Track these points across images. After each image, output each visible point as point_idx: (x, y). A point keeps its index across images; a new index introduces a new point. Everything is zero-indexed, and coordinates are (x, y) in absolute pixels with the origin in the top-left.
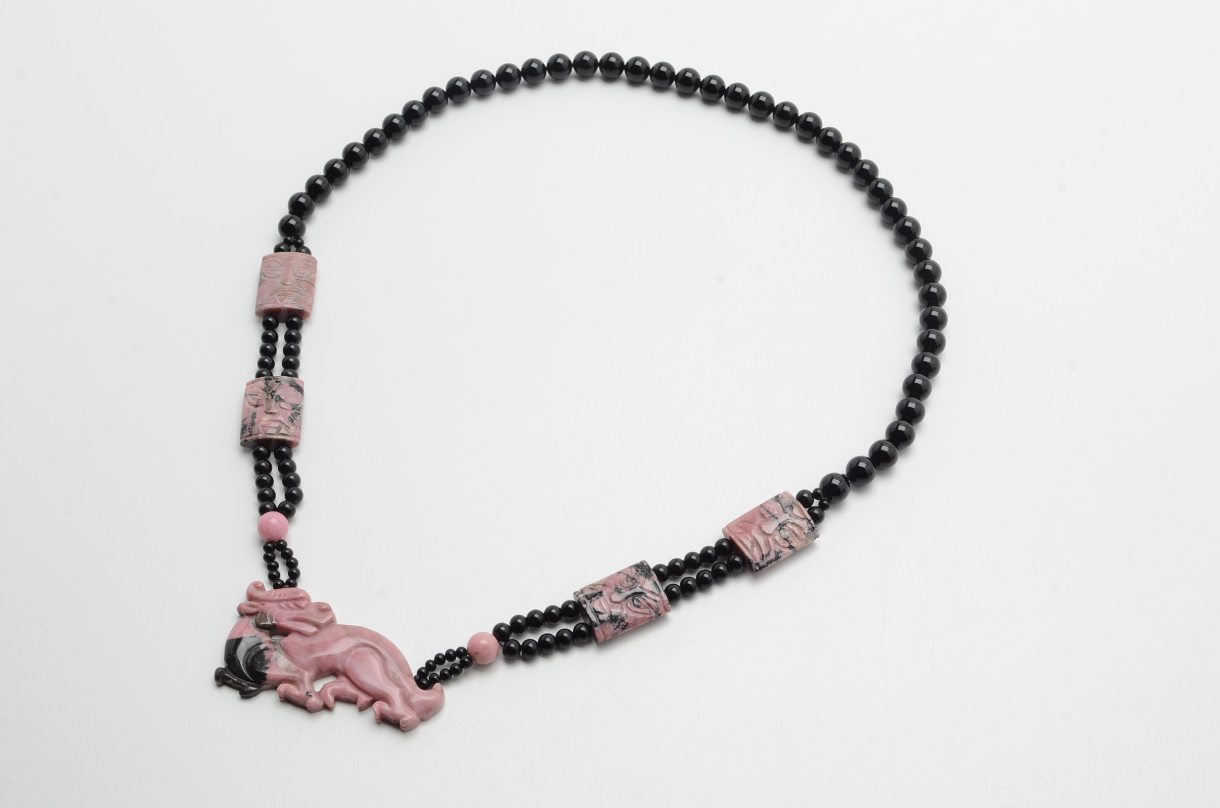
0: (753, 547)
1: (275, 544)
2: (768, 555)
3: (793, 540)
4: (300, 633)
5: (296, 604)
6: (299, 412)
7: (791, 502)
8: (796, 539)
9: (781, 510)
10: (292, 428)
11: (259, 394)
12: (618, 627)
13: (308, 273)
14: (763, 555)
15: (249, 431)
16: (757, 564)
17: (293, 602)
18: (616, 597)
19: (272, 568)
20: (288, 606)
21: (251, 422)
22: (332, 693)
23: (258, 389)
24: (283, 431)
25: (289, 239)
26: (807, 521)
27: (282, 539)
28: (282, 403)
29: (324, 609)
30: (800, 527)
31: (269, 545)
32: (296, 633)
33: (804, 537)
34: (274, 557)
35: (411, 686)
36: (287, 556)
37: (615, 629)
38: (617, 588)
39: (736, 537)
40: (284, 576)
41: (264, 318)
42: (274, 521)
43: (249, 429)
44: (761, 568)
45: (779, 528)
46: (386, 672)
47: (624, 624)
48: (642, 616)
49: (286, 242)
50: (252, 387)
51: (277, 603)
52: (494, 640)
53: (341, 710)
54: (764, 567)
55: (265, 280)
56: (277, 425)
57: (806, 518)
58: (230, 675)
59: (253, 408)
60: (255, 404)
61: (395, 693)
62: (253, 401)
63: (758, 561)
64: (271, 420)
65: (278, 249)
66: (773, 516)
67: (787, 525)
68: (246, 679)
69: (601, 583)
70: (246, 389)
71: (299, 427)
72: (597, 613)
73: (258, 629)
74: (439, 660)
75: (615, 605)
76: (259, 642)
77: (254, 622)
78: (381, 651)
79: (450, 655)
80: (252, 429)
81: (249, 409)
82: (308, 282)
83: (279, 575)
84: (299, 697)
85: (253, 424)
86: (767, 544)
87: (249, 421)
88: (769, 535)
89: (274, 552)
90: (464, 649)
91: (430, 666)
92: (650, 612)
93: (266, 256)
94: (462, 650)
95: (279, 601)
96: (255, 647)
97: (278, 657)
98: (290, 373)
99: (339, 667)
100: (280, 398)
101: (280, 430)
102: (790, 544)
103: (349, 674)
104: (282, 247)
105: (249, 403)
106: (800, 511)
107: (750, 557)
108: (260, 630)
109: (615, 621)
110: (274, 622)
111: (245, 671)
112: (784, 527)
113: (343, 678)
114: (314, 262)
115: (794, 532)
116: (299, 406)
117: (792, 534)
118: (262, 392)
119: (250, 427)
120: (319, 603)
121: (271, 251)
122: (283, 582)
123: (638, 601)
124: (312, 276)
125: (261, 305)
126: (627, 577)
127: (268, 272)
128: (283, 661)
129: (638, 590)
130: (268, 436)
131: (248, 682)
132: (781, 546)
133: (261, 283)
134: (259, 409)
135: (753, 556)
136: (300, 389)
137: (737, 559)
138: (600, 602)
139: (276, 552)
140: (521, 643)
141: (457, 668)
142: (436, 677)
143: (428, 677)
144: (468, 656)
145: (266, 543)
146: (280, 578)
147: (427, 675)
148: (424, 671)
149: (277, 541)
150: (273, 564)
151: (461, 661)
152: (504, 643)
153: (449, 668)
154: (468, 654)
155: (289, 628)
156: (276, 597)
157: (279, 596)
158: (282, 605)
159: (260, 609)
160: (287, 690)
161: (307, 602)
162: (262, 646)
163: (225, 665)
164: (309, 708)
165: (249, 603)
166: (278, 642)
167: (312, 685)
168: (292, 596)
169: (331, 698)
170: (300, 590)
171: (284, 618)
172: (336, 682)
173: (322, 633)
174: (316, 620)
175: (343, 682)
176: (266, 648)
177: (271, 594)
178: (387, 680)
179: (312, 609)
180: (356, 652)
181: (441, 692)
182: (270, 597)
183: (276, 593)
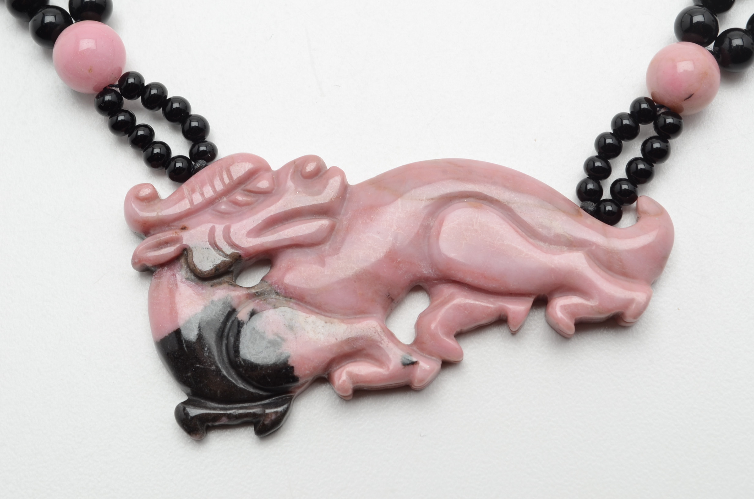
1: (118, 90)
5: (250, 191)
17: (239, 190)
19: (142, 142)
20: (236, 203)
22: (448, 334)
27: (123, 74)
29: (310, 173)
31: (108, 98)
32: (290, 251)
34: (133, 118)
35: (590, 231)
36: (157, 100)
40: (179, 147)
42: (86, 44)
51: (209, 210)
52: (692, 48)
58: (215, 409)
68: (252, 398)
73: (206, 283)
74: (608, 149)
76: (229, 309)
77: (189, 275)
78: (489, 194)
79: (624, 129)
83: (168, 149)
84: (392, 377)
89: (125, 107)
90: (647, 100)
91: (597, 170)
94: (644, 106)
95: (211, 203)
96: (229, 324)
97: (292, 319)
99: (425, 272)
103: (460, 276)
108: (211, 283)
110: (229, 251)
111: (241, 385)
113: (447, 290)
120: (294, 162)
128: (307, 322)
131: (259, 403)
139: (127, 103)
140: (743, 26)
141: (657, 145)
142: (625, 187)
143: (607, 194)
144: (663, 111)
145: (97, 97)
146: (174, 154)
147: (600, 192)
148: (590, 186)
149: (117, 83)
150: (141, 133)
151: (656, 128)
152: (711, 46)
153: (639, 154)
154: (662, 106)
155: (269, 246)
156: (198, 199)
157: (202, 194)
158: (223, 207)
159: (184, 242)
160: (350, 375)
161: (268, 175)
162: (242, 315)
163: (188, 395)
164: (416, 385)
165: (150, 240)
166: (265, 287)
167: (391, 336)
168: (227, 181)
169: (451, 342)
170: (233, 159)
171: (244, 232)
172: (436, 303)
173: (344, 219)
174: (315, 202)
175: (451, 297)
176: (253, 314)
177: (182, 198)
178: (542, 244)
179: (290, 184)
180: (441, 224)
181: (661, 212)
182: (184, 206)
183: (193, 191)
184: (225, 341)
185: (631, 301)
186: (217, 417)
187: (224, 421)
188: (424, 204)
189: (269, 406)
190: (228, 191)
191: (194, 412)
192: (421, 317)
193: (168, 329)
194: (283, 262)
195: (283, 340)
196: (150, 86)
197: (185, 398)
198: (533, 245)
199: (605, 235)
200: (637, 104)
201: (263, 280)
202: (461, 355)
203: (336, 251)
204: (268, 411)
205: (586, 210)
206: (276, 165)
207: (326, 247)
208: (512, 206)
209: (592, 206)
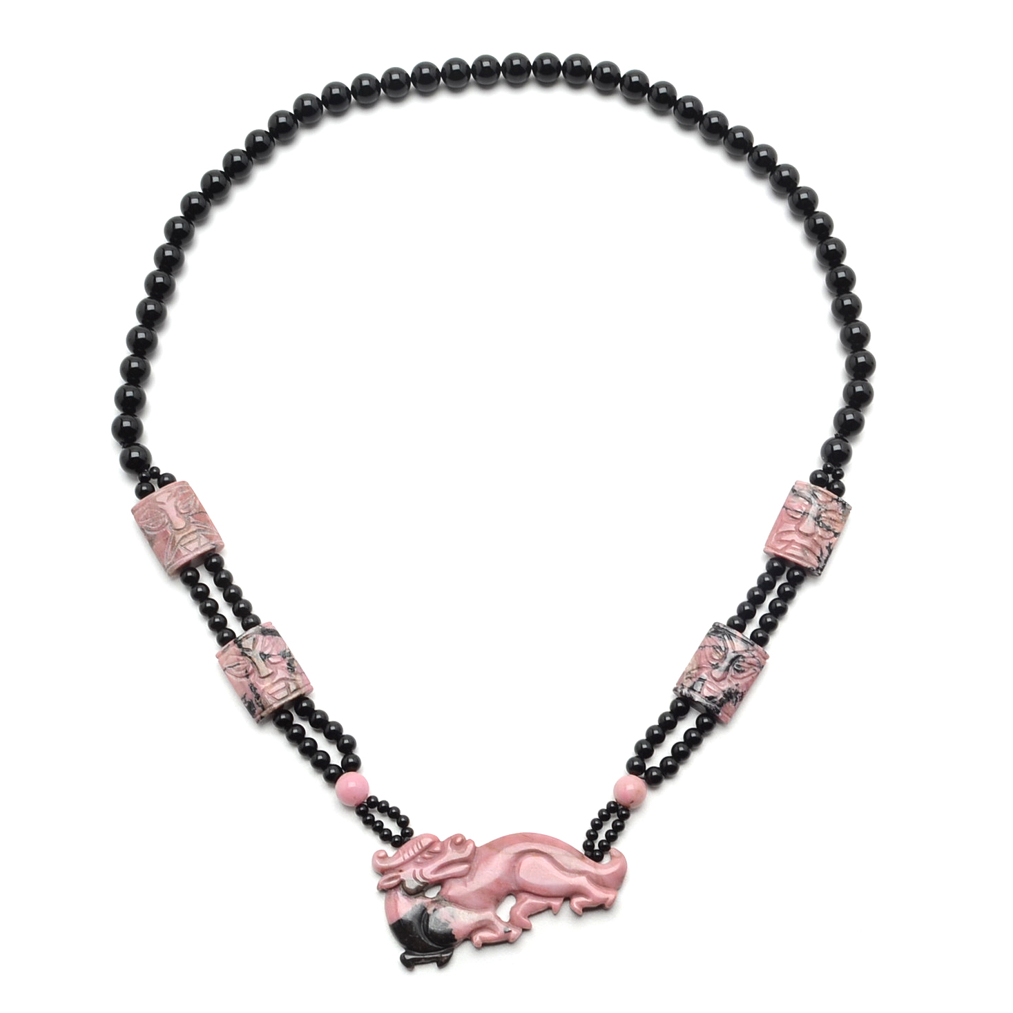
0: (805, 554)
1: (366, 804)
2: (822, 554)
3: (835, 527)
4: (454, 877)
5: (431, 852)
6: (291, 658)
7: (811, 490)
8: (836, 524)
9: (807, 503)
10: (298, 678)
11: (240, 662)
12: (736, 701)
13: (192, 503)
14: (818, 557)
15: (259, 706)
16: (818, 568)
17: (426, 852)
18: (717, 673)
19: (378, 829)
20: (425, 858)
21: (254, 695)
22: (525, 917)
23: (235, 657)
24: (293, 687)
25: (144, 475)
26: (835, 501)
27: (369, 796)
28: (270, 659)
29: (458, 842)
30: (833, 511)
31: (362, 809)
32: (450, 880)
33: (841, 517)
34: (373, 818)
35: (588, 866)
36: (385, 808)
37: (735, 705)
38: (713, 665)
39: (785, 553)
40: (396, 831)
41: (181, 575)
42: (352, 785)
43: (257, 704)
44: (822, 570)
45: (817, 523)
46: (561, 868)
47: (740, 695)
48: (750, 678)
49: (144, 480)
50: (227, 658)
51: (412, 862)
52: (634, 777)
53: (538, 923)
54: (824, 567)
55: (155, 535)
56: (282, 684)
57: (833, 499)
59: (244, 680)
60: (244, 674)
61: (582, 881)
62: (240, 673)
63: (817, 565)
64: (274, 684)
65: (141, 494)
66: (804, 513)
67: (823, 515)
68: (436, 950)
69: (695, 668)
70: (221, 663)
71: (302, 673)
72: (710, 698)
73: (412, 897)
74: (596, 826)
75: (722, 683)
76: (423, 908)
77: (404, 893)
79: (603, 817)
80: (261, 702)
81: (241, 682)
82: (200, 512)
83: (391, 832)
84: (499, 938)
85: (258, 697)
86: (816, 543)
87: (251, 696)
88: (812, 535)
89: (369, 813)
90: (614, 802)
91: (592, 836)
92: (755, 670)
93: (135, 507)
94: (612, 805)
95: (413, 858)
96: (424, 915)
97: (453, 912)
98: (252, 620)
99: (513, 888)
100: (265, 655)
101: (289, 688)
102: (834, 532)
103: (529, 890)
104: (144, 488)
105: (236, 676)
106: (823, 494)
107: (809, 566)
108: (414, 896)
109: (732, 698)
110: (422, 880)
111: (430, 944)
112: (821, 519)
113: (524, 896)
114: (185, 486)
115: (831, 519)
116: (287, 651)
117: (831, 521)
118: (241, 658)
119: (258, 701)
120: (450, 838)
121: (134, 500)
122: (398, 836)
123: (739, 666)
124: (198, 503)
125: (170, 565)
126: (714, 648)
127: (151, 524)
128: (460, 913)
129: (731, 655)
130: (283, 702)
131: (439, 952)
132: (828, 539)
133: (151, 541)
134: (251, 678)
135: (811, 564)
136: (273, 633)
137: (797, 573)
138: (708, 688)
139: (371, 811)
140: (658, 766)
141: (618, 824)
142: (604, 844)
143: (596, 847)
144: (621, 807)
145: (357, 808)
146: (393, 834)
147: (594, 846)
148: (589, 844)
149: (366, 801)
150: (378, 825)
151: (618, 815)
152: (643, 775)
153: (611, 828)
154: (620, 805)
155: (441, 878)
156: (407, 857)
157: (409, 855)
158: (419, 860)
159: (402, 878)
160: (480, 937)
161: (439, 844)
162: (430, 911)
163: (405, 949)
164: (511, 941)
165: (386, 877)
166: (440, 897)
167: (499, 919)
168: (420, 847)
169: (526, 920)
170: (422, 836)
171: (429, 872)
172: (519, 902)
173: (475, 864)
174: (461, 857)
175: (526, 899)
176: (435, 910)
177: (399, 856)
178: (567, 873)
179: (449, 848)
180: (520, 865)
181: (621, 856)
182: (401, 860)
183: (404, 852)
184: (422, 924)
185: (608, 899)
186: (420, 959)
187: (423, 961)
188: (512, 856)
189: (444, 953)
190: (421, 852)
191: (408, 957)
192: (512, 908)
193: (395, 920)
194: (447, 885)
195: (449, 922)
196: (382, 802)
197: (404, 951)
198: (563, 874)
199: (595, 867)
200: (609, 804)
201: (438, 894)
202: (531, 926)
203: (472, 879)
204: (443, 955)
205: (587, 856)
206: (442, 840)
207: (467, 878)
208: (553, 856)
209: (589, 853)
